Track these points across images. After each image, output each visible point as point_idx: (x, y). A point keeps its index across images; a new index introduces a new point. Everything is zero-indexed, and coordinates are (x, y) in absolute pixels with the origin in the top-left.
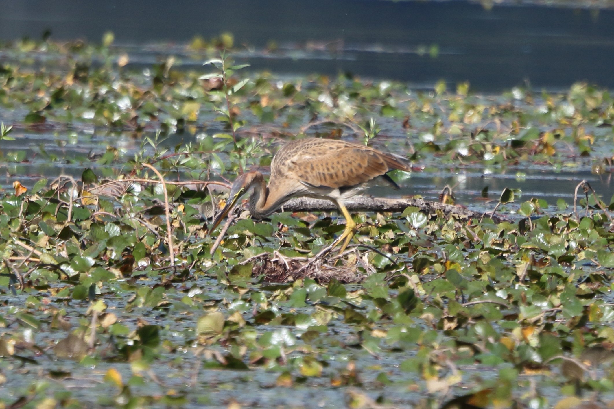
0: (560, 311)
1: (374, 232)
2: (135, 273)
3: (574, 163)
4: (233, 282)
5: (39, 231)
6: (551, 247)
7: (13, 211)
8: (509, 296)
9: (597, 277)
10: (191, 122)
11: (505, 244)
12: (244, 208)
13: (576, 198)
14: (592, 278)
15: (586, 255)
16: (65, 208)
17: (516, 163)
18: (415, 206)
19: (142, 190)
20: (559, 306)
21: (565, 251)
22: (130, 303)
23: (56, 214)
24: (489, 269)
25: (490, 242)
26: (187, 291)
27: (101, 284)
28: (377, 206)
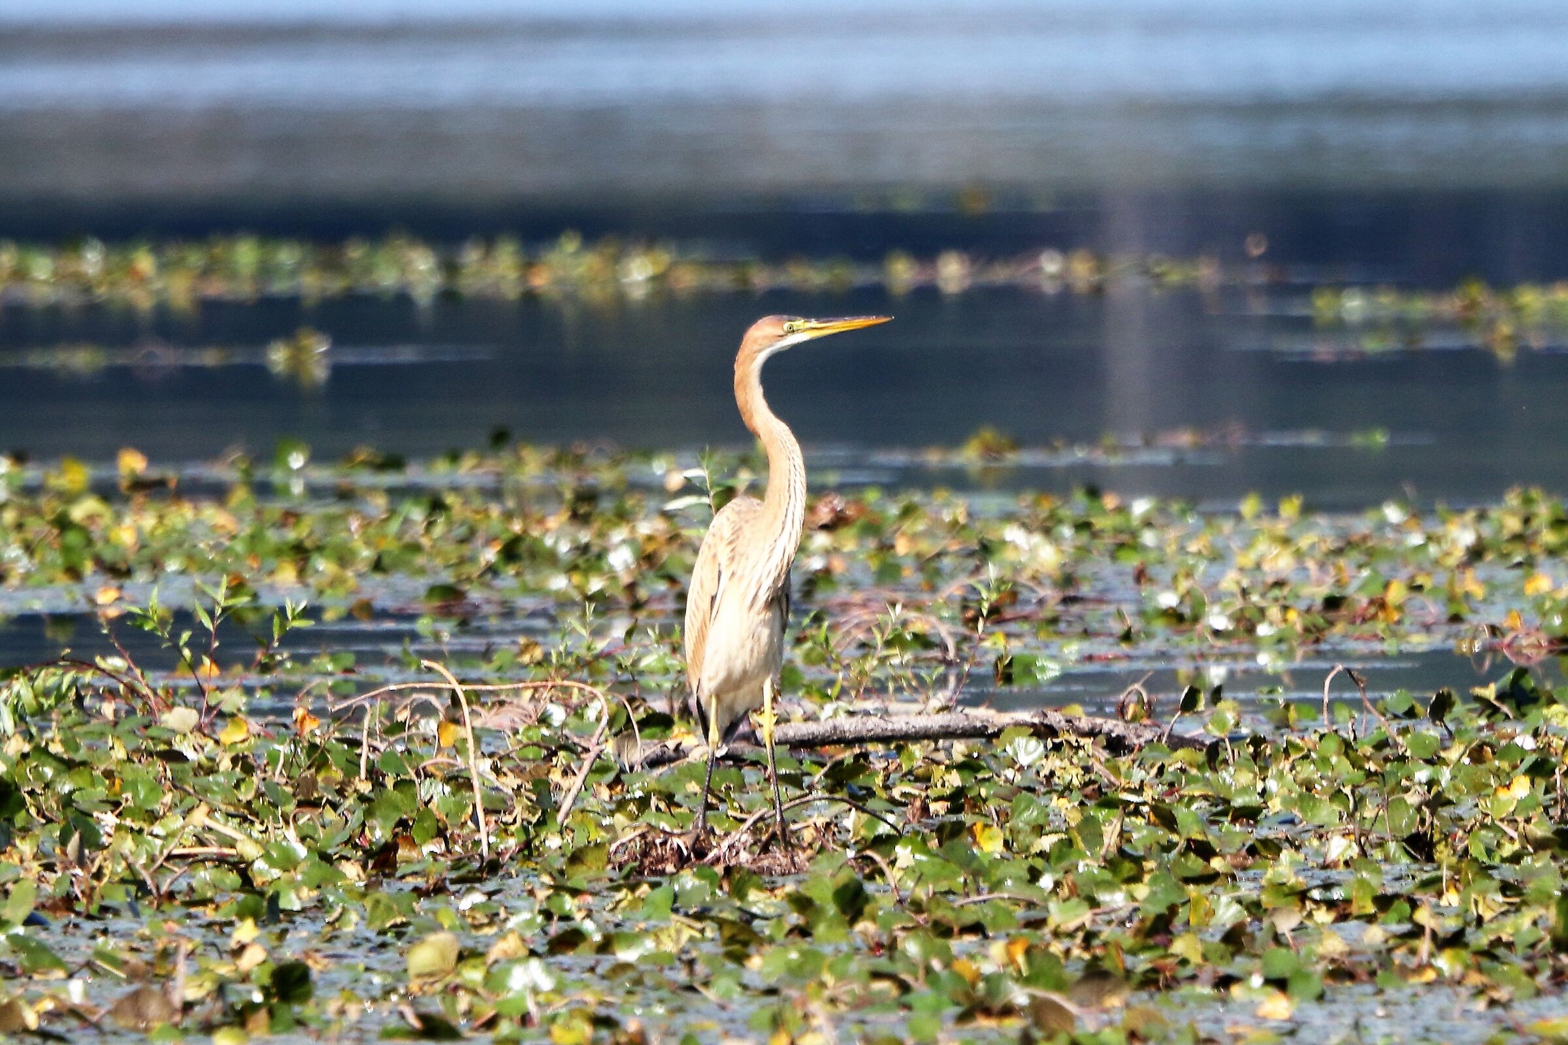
13: (1326, 700)
22: (331, 924)
28: (975, 727)
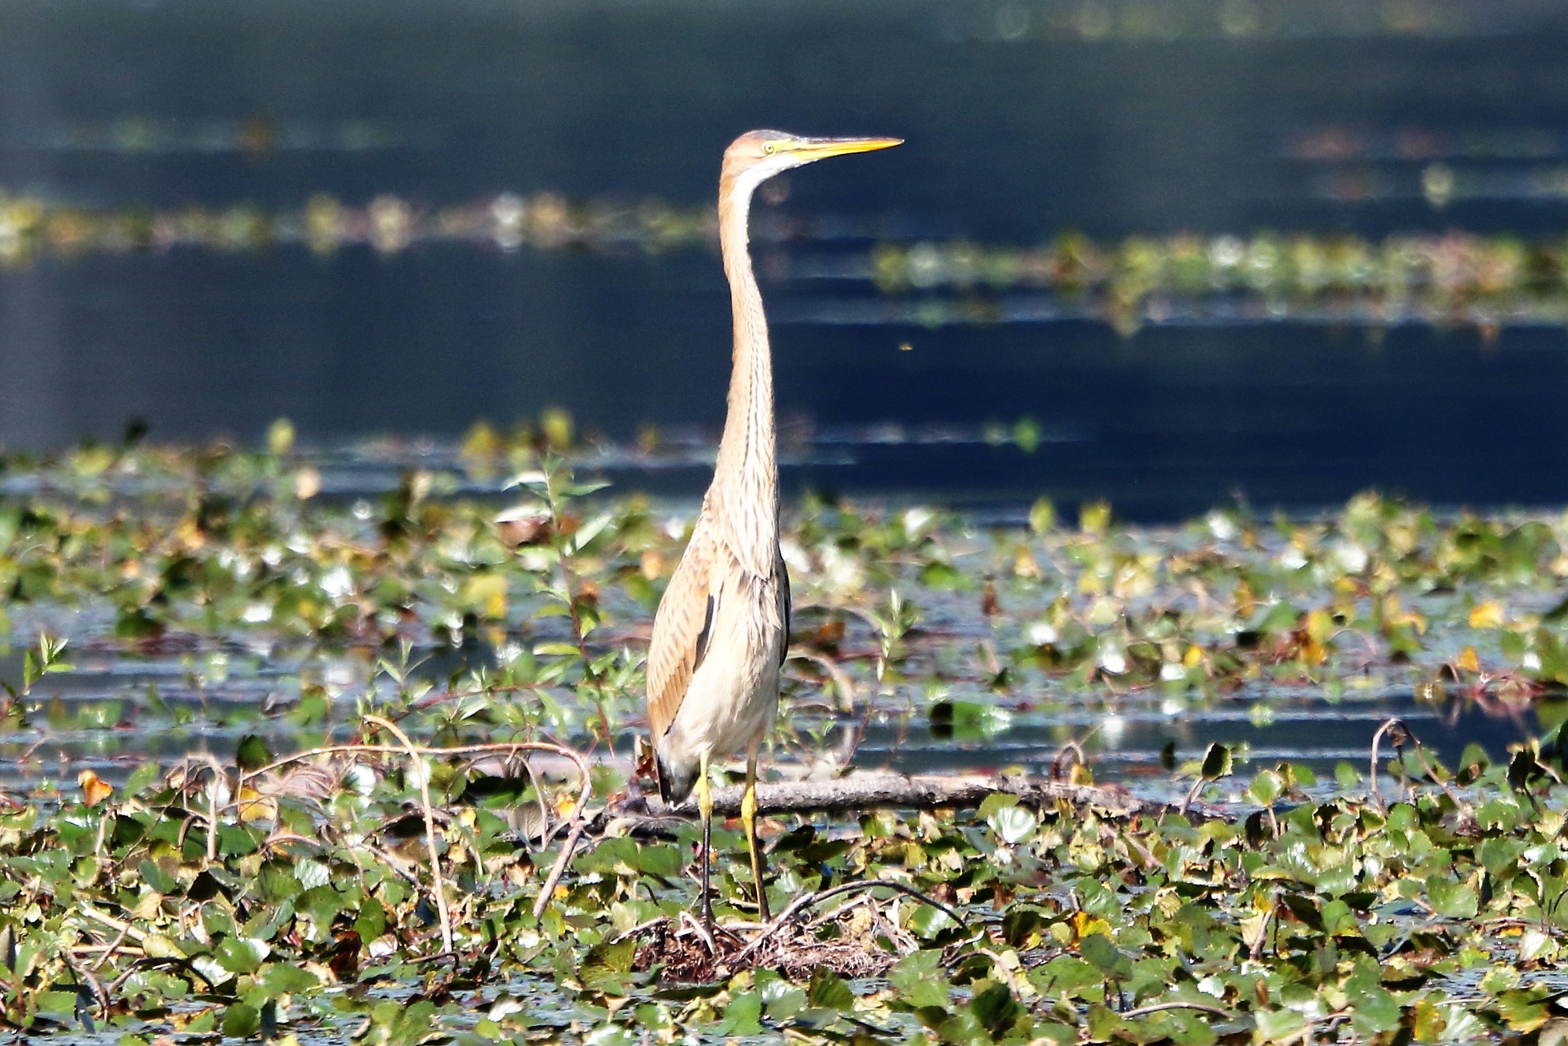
0: (1346, 1021)
1: (916, 856)
2: (366, 972)
3: (1367, 680)
4: (591, 985)
5: (141, 885)
6: (1322, 874)
7: (82, 841)
8: (1230, 992)
9: (1426, 940)
10: (492, 621)
11: (1215, 871)
12: (615, 811)
14: (1415, 942)
15: (1401, 890)
16: (201, 830)
17: (1239, 685)
18: (1007, 792)
19: (378, 780)
20: (1343, 1010)
21: (1355, 883)
22: (357, 1039)
23: (180, 841)
24: (1177, 930)
25: (1182, 868)
26: (486, 1007)
27: (286, 1000)
28: (919, 795)
